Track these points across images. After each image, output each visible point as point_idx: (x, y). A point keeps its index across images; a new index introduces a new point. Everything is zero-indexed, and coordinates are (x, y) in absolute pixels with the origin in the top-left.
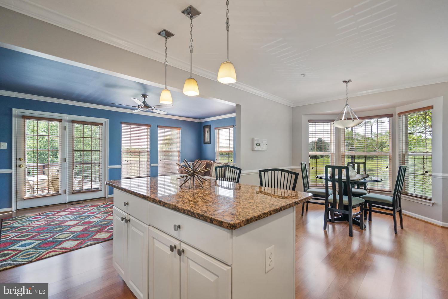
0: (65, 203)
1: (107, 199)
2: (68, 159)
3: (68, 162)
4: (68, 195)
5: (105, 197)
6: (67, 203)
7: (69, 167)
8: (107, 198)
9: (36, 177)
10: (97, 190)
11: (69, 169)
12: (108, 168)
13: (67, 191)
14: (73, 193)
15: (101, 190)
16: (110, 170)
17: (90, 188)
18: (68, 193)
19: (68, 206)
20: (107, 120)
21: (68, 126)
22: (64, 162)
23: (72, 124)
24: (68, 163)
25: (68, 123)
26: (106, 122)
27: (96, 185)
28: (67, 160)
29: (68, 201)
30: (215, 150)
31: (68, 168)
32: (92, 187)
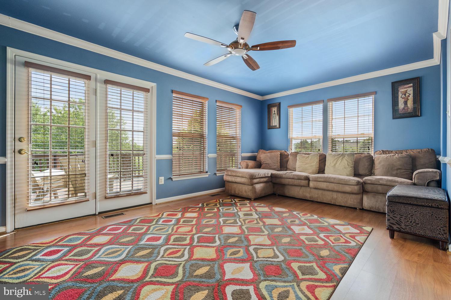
0: (95, 215)
1: (153, 207)
2: (98, 142)
3: (98, 148)
4: (100, 201)
5: (151, 203)
6: (97, 213)
7: (100, 155)
8: (154, 204)
9: (49, 171)
10: (139, 193)
11: (100, 158)
12: (156, 159)
13: (98, 194)
14: (106, 198)
15: (146, 193)
16: (158, 161)
17: (131, 188)
18: (99, 198)
19: (99, 219)
20: (154, 85)
21: (99, 88)
22: (93, 147)
23: (104, 86)
24: (100, 149)
25: (98, 85)
26: (152, 87)
27: (139, 184)
28: (98, 145)
29: (98, 210)
30: (289, 136)
31: (98, 157)
32: (132, 187)
